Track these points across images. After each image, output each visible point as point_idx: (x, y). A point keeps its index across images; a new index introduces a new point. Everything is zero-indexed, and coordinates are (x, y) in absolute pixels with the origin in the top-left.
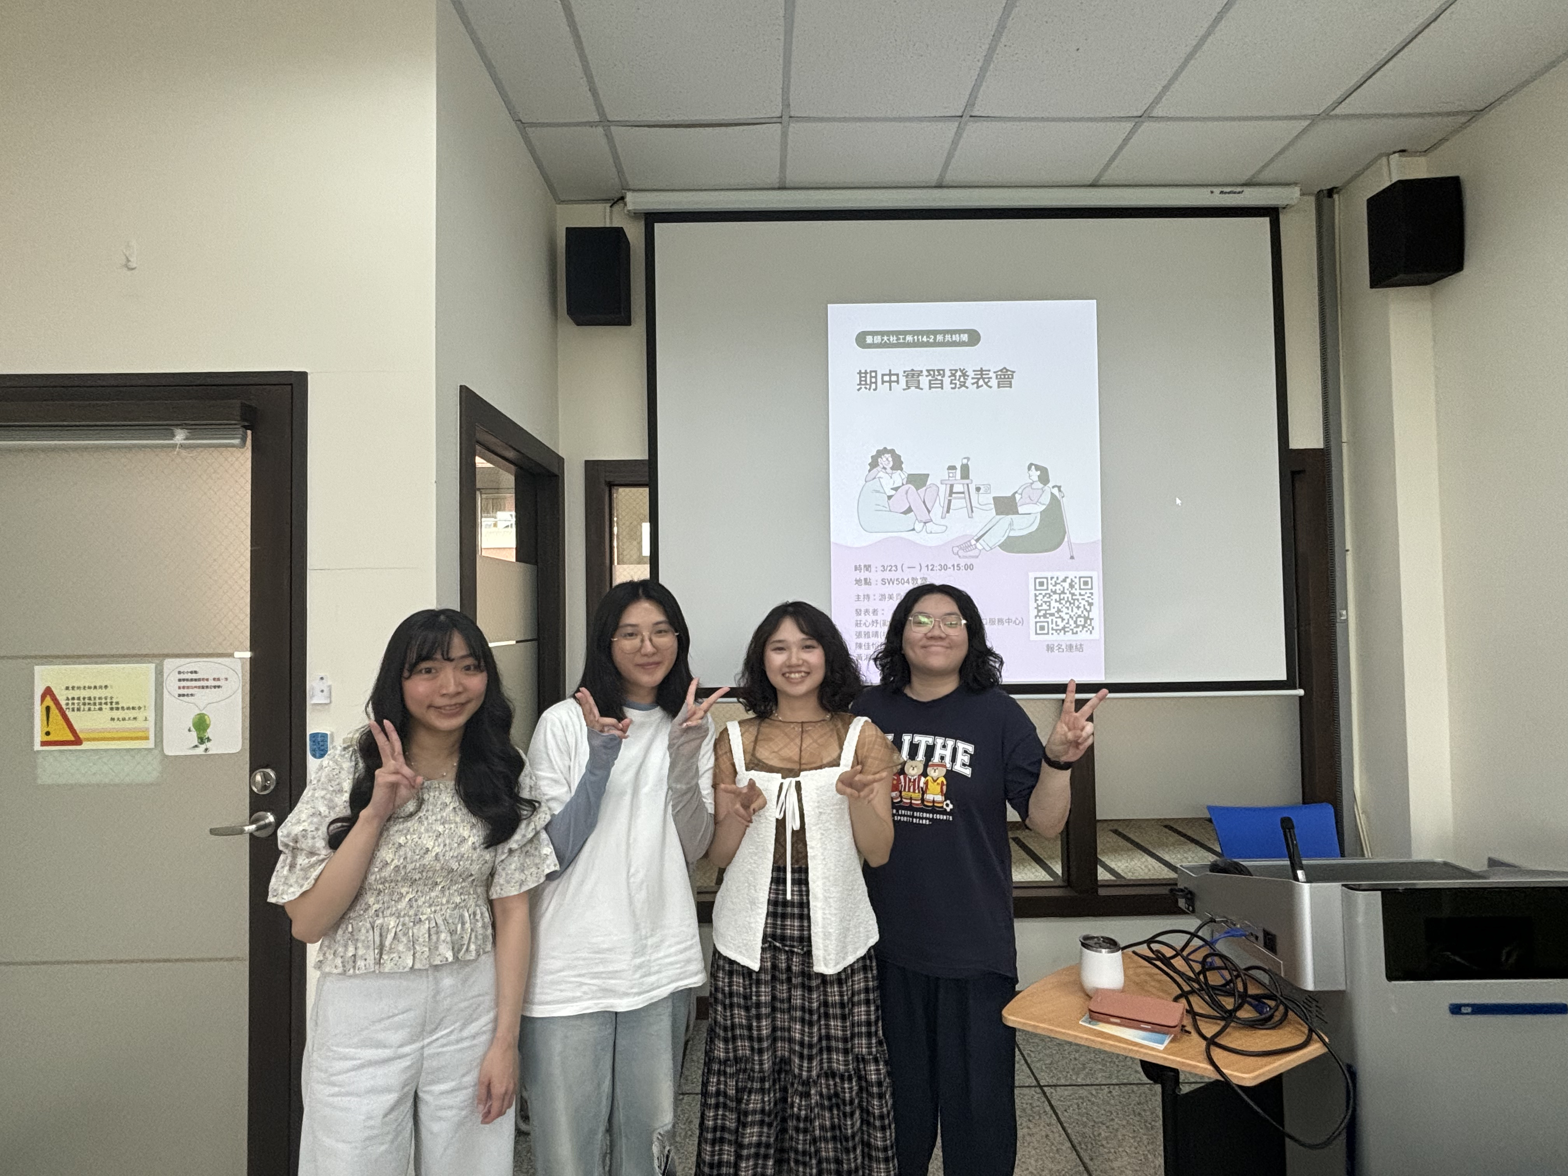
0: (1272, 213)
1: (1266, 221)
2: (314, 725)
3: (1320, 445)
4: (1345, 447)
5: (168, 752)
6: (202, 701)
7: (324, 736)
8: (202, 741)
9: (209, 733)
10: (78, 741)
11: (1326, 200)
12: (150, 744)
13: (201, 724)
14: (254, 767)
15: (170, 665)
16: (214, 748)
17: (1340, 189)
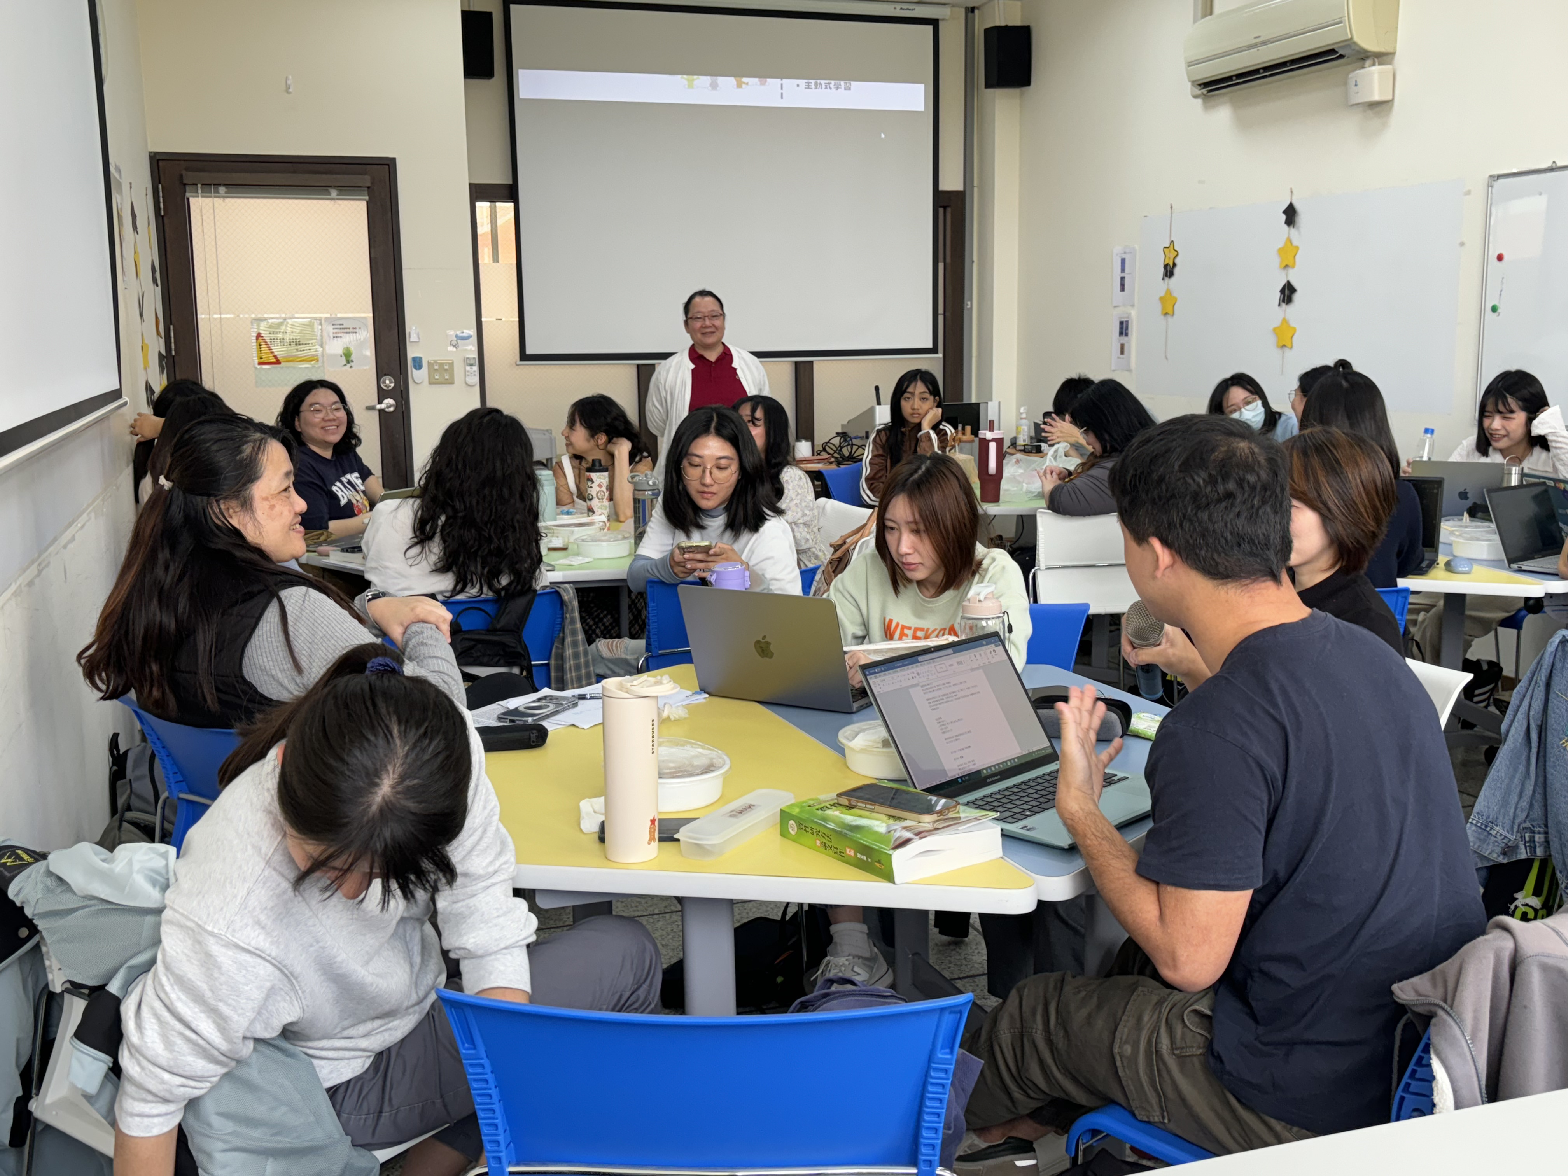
0: (934, 23)
1: (930, 28)
2: (412, 352)
3: (961, 188)
4: (976, 190)
6: (347, 340)
7: (421, 358)
8: (348, 362)
9: (353, 357)
10: (278, 362)
11: (970, 14)
12: (319, 364)
13: (347, 353)
16: (355, 366)
17: (978, 8)
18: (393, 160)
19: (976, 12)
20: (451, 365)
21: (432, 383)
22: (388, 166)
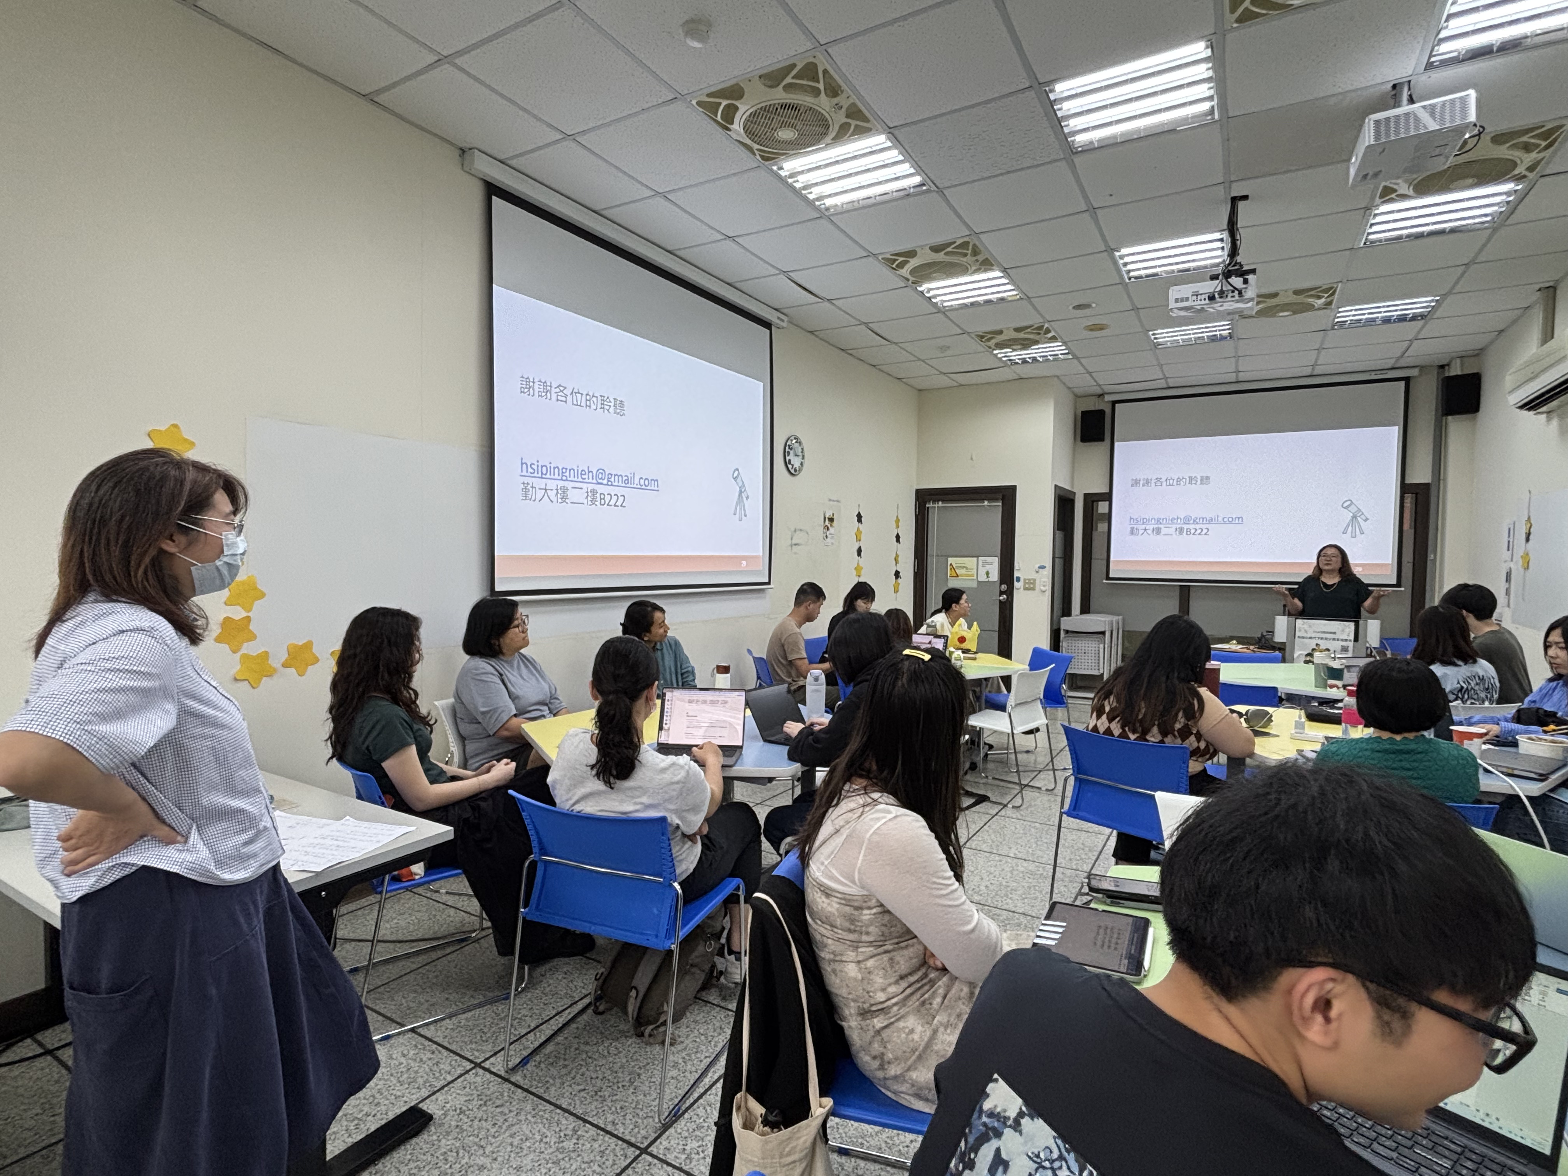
0: (1404, 379)
1: (1403, 383)
2: (1016, 574)
3: (1427, 481)
4: (1442, 481)
5: (980, 579)
6: (988, 567)
7: (1020, 577)
8: (988, 577)
9: (990, 576)
10: (958, 576)
11: (1441, 370)
12: (975, 577)
13: (987, 573)
14: (1001, 584)
15: (980, 558)
16: (991, 579)
17: (1448, 365)
18: (1015, 486)
19: (1447, 368)
20: (1035, 580)
21: (1025, 589)
22: (1013, 489)
